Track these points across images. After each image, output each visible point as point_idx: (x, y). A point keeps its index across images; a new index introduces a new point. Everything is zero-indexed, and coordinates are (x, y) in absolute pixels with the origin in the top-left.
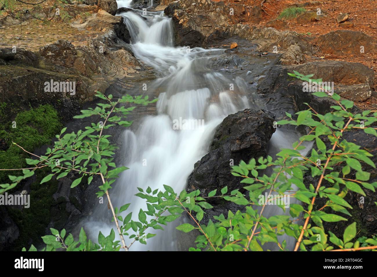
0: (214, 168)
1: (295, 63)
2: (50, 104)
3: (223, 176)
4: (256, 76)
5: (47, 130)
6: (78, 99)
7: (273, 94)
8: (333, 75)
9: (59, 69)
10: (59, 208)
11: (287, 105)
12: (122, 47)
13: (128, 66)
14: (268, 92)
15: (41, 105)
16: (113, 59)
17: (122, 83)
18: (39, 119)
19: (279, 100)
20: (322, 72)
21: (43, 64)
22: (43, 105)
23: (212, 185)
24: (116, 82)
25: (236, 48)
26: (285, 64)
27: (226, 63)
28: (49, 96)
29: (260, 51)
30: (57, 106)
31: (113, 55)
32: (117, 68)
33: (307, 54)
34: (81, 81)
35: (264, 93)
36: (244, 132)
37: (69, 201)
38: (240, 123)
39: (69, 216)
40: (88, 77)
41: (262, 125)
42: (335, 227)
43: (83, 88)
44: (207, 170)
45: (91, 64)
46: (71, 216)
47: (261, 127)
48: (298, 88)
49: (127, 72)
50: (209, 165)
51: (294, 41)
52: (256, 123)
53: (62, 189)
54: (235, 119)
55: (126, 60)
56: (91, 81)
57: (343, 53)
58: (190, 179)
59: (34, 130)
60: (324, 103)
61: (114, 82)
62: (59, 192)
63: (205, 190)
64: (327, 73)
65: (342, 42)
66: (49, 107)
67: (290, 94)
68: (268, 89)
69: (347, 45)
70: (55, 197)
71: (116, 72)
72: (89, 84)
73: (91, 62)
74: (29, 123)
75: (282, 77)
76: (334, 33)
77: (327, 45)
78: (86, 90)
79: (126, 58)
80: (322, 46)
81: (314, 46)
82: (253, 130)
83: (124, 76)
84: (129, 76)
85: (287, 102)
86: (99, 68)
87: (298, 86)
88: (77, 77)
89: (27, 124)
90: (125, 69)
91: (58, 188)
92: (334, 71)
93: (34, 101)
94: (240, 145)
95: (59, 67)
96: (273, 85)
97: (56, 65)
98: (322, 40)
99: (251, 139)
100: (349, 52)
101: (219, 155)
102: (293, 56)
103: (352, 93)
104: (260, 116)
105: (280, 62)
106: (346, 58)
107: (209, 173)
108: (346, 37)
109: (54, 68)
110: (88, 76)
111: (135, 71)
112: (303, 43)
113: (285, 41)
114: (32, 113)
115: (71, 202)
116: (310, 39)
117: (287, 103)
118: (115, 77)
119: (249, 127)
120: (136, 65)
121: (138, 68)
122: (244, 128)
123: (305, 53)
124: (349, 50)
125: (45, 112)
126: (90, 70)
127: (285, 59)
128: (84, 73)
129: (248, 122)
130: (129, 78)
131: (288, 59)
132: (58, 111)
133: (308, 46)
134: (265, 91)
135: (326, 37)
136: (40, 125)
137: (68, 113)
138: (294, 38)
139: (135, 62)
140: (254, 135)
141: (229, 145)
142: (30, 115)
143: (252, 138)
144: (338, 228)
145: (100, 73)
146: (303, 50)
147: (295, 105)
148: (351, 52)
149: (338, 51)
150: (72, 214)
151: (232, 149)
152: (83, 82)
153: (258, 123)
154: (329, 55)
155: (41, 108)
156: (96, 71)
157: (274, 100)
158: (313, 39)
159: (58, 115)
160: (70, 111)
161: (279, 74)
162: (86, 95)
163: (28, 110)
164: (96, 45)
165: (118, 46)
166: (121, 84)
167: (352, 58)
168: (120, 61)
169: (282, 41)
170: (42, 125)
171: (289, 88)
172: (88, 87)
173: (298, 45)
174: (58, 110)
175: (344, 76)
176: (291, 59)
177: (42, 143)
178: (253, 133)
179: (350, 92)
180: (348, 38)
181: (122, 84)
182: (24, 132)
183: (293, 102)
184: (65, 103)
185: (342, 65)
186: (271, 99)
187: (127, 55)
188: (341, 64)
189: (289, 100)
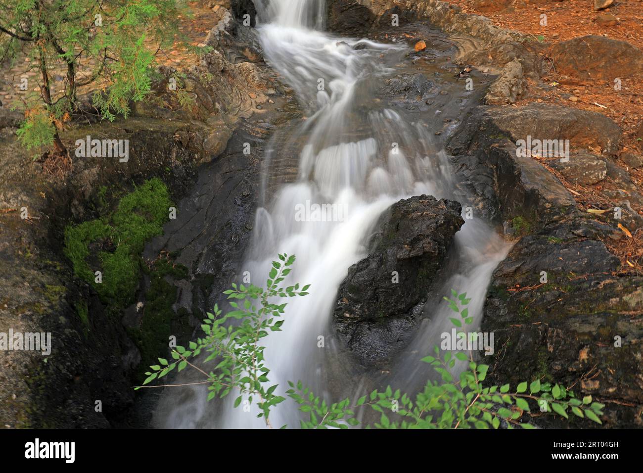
0: (373, 279)
1: (508, 103)
2: (157, 177)
3: (384, 290)
4: (447, 121)
5: (157, 216)
6: (191, 161)
7: (468, 157)
8: (560, 132)
9: (162, 114)
10: (180, 322)
11: (485, 178)
12: (246, 47)
13: (257, 90)
14: (461, 154)
15: (146, 181)
16: (234, 77)
17: (250, 126)
18: (147, 201)
19: (475, 169)
20: (544, 129)
21: (141, 108)
22: (149, 180)
23: (370, 299)
24: (241, 124)
25: (423, 50)
26: (492, 104)
27: (405, 90)
28: (155, 165)
29: (459, 63)
30: (166, 177)
31: (233, 71)
32: (241, 95)
33: (532, 77)
34: (193, 132)
35: (454, 155)
36: (416, 233)
37: (191, 312)
38: (412, 219)
39: (192, 332)
40: (203, 121)
41: (441, 225)
42: (515, 368)
43: (197, 144)
44: (365, 281)
45: (205, 100)
46: (195, 332)
47: (440, 228)
48: (502, 155)
49: (256, 102)
50: (368, 274)
51: (514, 54)
52: (433, 223)
53: (182, 297)
54: (407, 212)
55: (254, 81)
56: (206, 128)
57: (589, 76)
58: (342, 289)
59: (141, 218)
60: (532, 193)
61: (238, 126)
62: (179, 302)
63: (360, 305)
64: (550, 129)
65: (591, 56)
66: (156, 181)
67: (492, 163)
68: (460, 149)
69: (598, 64)
70: (174, 307)
71: (240, 105)
72: (205, 135)
73: (206, 97)
74: (135, 209)
75: (483, 131)
76: (581, 40)
77: (567, 61)
78: (202, 146)
79: (253, 77)
80: (559, 61)
81: (547, 59)
82: (428, 232)
83: (252, 112)
84: (259, 111)
85: (485, 174)
86: (217, 104)
87: (504, 153)
88: (189, 126)
89: (132, 211)
90: (253, 95)
91: (178, 296)
92: (561, 128)
93: (137, 176)
94: (410, 252)
95: (162, 110)
96: (469, 142)
97: (158, 108)
98: (559, 52)
99: (424, 245)
100: (599, 75)
101: (381, 262)
102: (506, 91)
103: (579, 171)
104: (441, 211)
105: (486, 100)
106: (592, 86)
107: (366, 285)
108: (599, 49)
109: (156, 112)
110: (201, 120)
111: (268, 97)
112: (528, 56)
113: (500, 52)
114: (137, 196)
115: (194, 314)
116: (541, 46)
117: (485, 176)
118: (239, 114)
119: (424, 226)
120: (268, 88)
121: (272, 91)
122: (416, 228)
123: (529, 75)
124: (599, 72)
125: (152, 189)
126: (205, 109)
127: (494, 95)
128: (196, 117)
129: (423, 220)
130: (259, 114)
131: (497, 96)
132: (167, 185)
133: (535, 60)
134: (455, 152)
135: (566, 47)
136: (147, 210)
137: (179, 186)
138: (515, 46)
139: (268, 83)
140: (429, 240)
141: (396, 249)
142: (136, 198)
143: (427, 243)
144: (520, 369)
145: (218, 111)
146: (527, 69)
147: (496, 182)
148: (602, 76)
149: (582, 72)
150: (196, 329)
151: (398, 256)
152: (197, 133)
153: (437, 222)
154: (566, 77)
155: (147, 185)
156: (211, 110)
157: (467, 168)
158: (546, 47)
159: (169, 191)
160: (183, 182)
161: (480, 126)
162: (202, 154)
163: (132, 192)
164: (209, 61)
165: (240, 45)
166: (247, 128)
167: (601, 87)
168: (244, 81)
169: (495, 50)
170: (150, 209)
171: (490, 153)
172: (204, 140)
173: (520, 61)
174: (167, 182)
175: (576, 134)
176: (502, 96)
177: (152, 235)
178: (428, 236)
179: (576, 169)
180: (602, 51)
181: (249, 128)
182: (130, 224)
183: (494, 176)
184: (175, 171)
185: (575, 118)
186: (463, 165)
187: (255, 72)
188: (575, 115)
189: (489, 172)
